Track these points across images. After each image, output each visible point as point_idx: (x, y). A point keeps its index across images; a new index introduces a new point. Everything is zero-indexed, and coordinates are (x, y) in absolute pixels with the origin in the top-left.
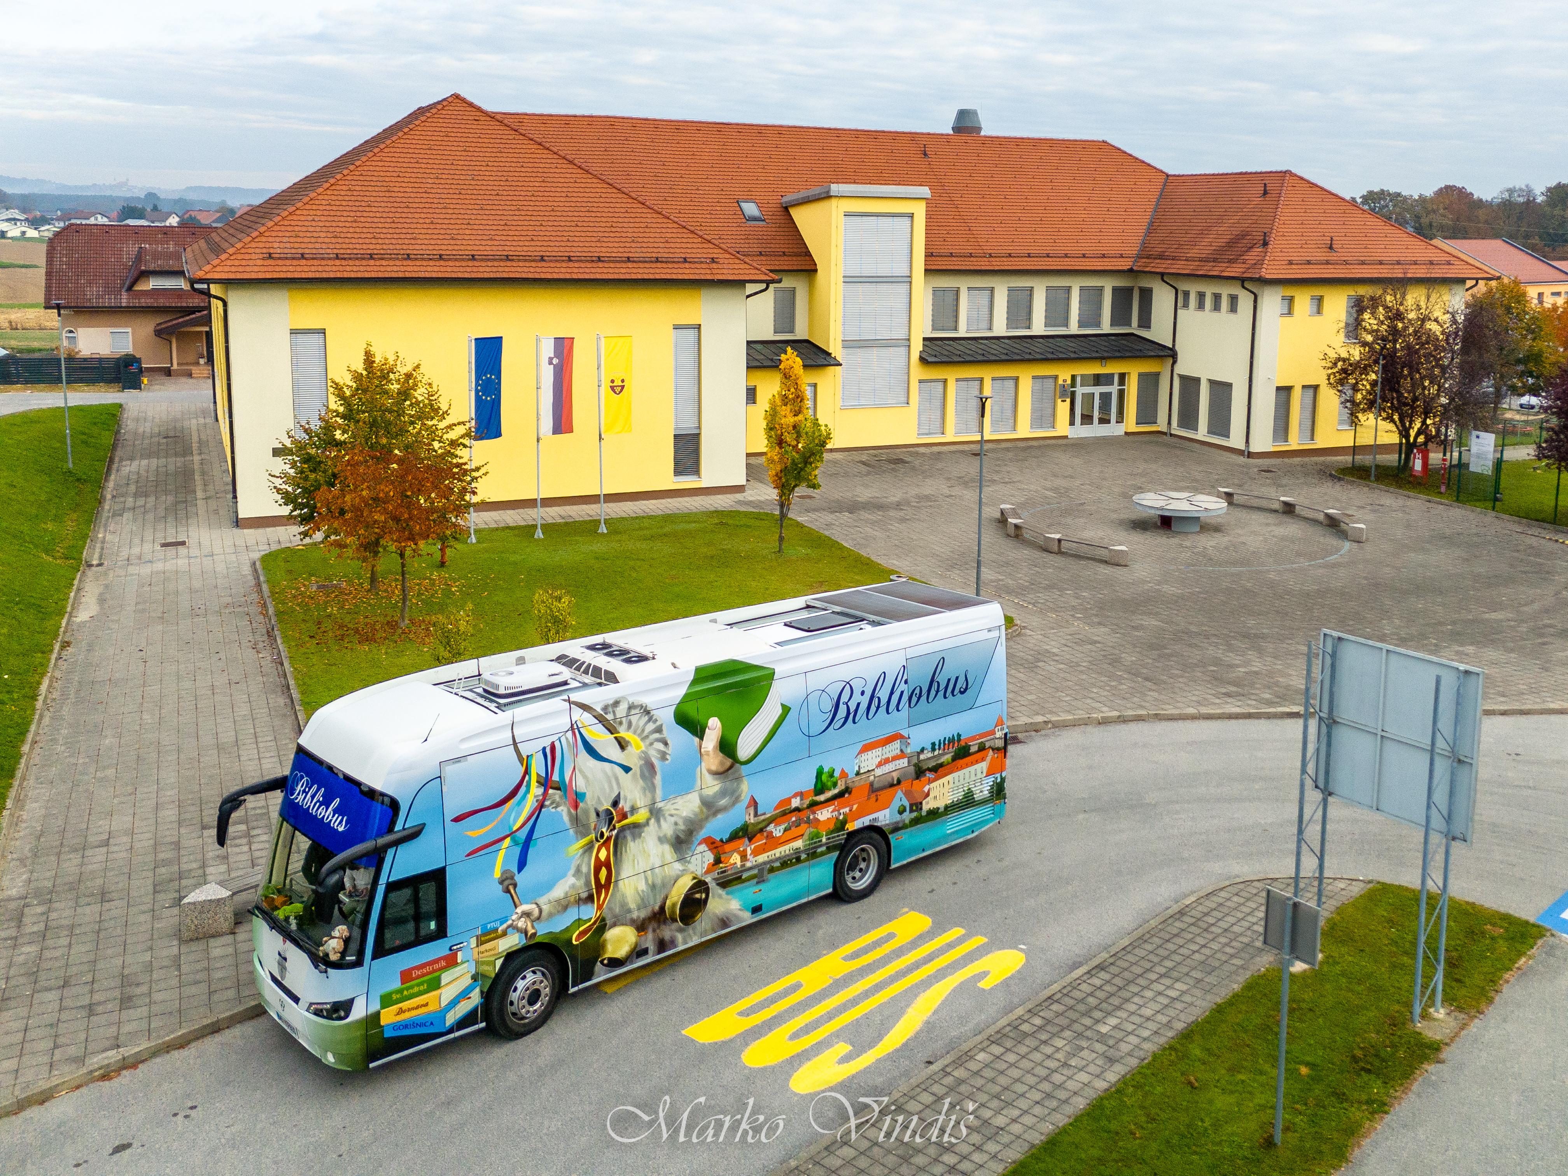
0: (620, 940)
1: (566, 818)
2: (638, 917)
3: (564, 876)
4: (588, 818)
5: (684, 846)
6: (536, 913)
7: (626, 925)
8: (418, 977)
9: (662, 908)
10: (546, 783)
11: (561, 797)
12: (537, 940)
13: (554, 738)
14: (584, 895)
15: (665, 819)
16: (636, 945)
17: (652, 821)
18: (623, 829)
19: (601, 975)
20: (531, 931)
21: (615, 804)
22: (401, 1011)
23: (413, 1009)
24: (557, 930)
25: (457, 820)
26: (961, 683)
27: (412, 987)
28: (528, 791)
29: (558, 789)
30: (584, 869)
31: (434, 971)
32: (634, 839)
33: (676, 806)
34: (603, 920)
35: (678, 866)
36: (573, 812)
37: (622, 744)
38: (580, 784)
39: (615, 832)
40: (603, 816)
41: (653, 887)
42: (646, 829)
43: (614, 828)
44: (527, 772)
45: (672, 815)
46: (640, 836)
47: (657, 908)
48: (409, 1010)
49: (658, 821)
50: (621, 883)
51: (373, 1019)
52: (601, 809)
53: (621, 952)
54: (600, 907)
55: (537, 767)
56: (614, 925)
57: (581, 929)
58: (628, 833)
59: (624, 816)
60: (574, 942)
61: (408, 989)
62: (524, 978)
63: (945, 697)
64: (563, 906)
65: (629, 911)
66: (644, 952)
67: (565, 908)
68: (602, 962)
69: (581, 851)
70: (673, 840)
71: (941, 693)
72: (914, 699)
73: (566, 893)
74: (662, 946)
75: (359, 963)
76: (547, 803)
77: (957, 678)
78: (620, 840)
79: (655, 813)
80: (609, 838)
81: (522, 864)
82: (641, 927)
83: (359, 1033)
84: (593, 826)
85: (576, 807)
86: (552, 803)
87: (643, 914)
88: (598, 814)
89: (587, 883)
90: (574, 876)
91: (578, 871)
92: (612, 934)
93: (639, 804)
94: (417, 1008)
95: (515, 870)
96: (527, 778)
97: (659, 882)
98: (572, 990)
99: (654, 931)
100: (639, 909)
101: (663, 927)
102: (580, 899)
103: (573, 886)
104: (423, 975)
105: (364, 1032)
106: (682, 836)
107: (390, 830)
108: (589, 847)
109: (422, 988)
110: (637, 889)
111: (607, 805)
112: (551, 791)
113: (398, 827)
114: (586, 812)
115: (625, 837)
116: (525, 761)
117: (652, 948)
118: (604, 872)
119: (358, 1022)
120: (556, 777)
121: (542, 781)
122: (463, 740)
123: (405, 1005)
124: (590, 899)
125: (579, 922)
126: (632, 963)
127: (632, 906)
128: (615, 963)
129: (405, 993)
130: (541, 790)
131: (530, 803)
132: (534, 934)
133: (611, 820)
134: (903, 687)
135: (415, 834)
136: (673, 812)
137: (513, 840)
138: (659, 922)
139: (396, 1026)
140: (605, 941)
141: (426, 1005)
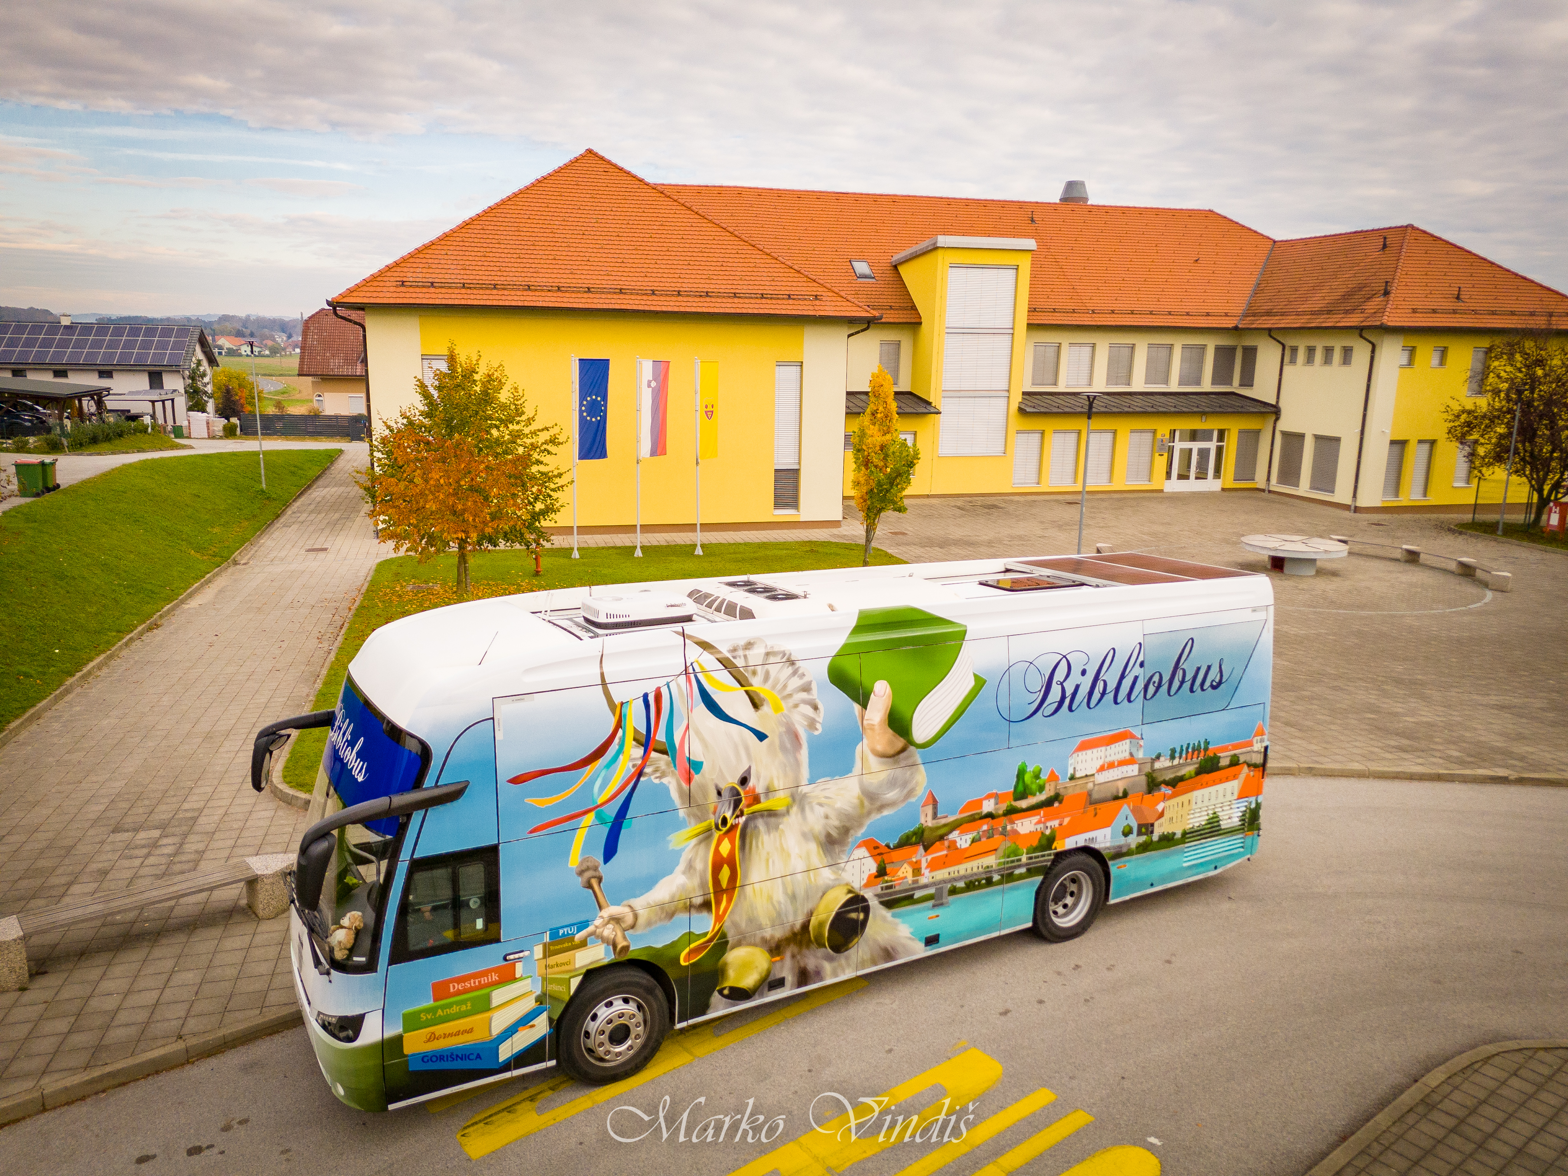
0: (746, 966)
1: (674, 795)
2: (772, 937)
3: (668, 871)
4: (705, 796)
5: (837, 848)
6: (629, 919)
7: (755, 945)
8: (459, 993)
9: (805, 926)
10: (646, 742)
11: (668, 764)
12: (630, 956)
13: (661, 683)
14: (698, 901)
15: (812, 809)
16: (768, 973)
17: (795, 810)
18: (753, 816)
19: (719, 1008)
20: (621, 943)
21: (744, 781)
22: (433, 1037)
23: (451, 1035)
24: (659, 945)
25: (515, 781)
26: (1214, 675)
27: (450, 1006)
28: (620, 751)
29: (664, 752)
30: (699, 865)
31: (481, 987)
32: (769, 831)
33: (827, 793)
34: (724, 936)
35: (827, 875)
36: (685, 786)
37: (756, 703)
38: (696, 752)
39: (742, 820)
40: (726, 794)
41: (793, 898)
42: (786, 820)
43: (742, 814)
44: (619, 725)
45: (821, 805)
46: (777, 828)
47: (798, 926)
48: (445, 1036)
49: (803, 810)
50: (748, 889)
51: (392, 1046)
52: (723, 786)
53: (748, 981)
54: (719, 918)
55: (635, 719)
56: (738, 944)
57: (692, 946)
58: (760, 823)
59: (756, 800)
60: (683, 963)
61: (443, 1007)
62: (610, 1004)
63: (1192, 691)
64: (668, 912)
65: (760, 927)
66: (780, 983)
67: (671, 915)
68: (721, 992)
69: (694, 841)
70: (822, 838)
71: (1187, 685)
72: (1151, 689)
73: (673, 897)
74: (803, 977)
75: (370, 967)
76: (647, 770)
77: (1209, 667)
78: (749, 830)
79: (798, 799)
80: (734, 827)
81: (610, 851)
82: (776, 949)
83: (373, 1062)
84: (712, 808)
85: (689, 780)
86: (656, 771)
87: (779, 933)
88: (719, 793)
89: (703, 885)
90: (684, 873)
91: (690, 867)
92: (734, 957)
93: (778, 784)
94: (458, 1033)
95: (601, 860)
96: (620, 732)
97: (801, 893)
98: (678, 1026)
99: (793, 956)
100: (773, 926)
101: (805, 951)
102: (691, 906)
103: (683, 887)
104: (465, 991)
105: (379, 1061)
106: (834, 833)
107: (417, 784)
108: (706, 835)
109: (464, 1008)
110: (770, 898)
111: (733, 780)
112: (654, 755)
113: (429, 782)
114: (703, 788)
115: (756, 827)
116: (618, 709)
117: (790, 979)
118: (725, 872)
119: (372, 1047)
120: (660, 736)
121: (643, 740)
122: (528, 671)
123: (439, 1029)
124: (706, 905)
125: (690, 936)
126: (762, 996)
127: (765, 921)
128: (738, 994)
129: (440, 1012)
130: (640, 751)
131: (624, 768)
132: (626, 949)
133: (737, 803)
134: (1137, 670)
135: (454, 795)
136: (823, 800)
137: (598, 816)
138: (800, 944)
139: (425, 1058)
140: (725, 964)
141: (470, 1031)
